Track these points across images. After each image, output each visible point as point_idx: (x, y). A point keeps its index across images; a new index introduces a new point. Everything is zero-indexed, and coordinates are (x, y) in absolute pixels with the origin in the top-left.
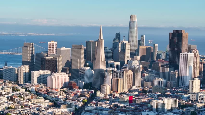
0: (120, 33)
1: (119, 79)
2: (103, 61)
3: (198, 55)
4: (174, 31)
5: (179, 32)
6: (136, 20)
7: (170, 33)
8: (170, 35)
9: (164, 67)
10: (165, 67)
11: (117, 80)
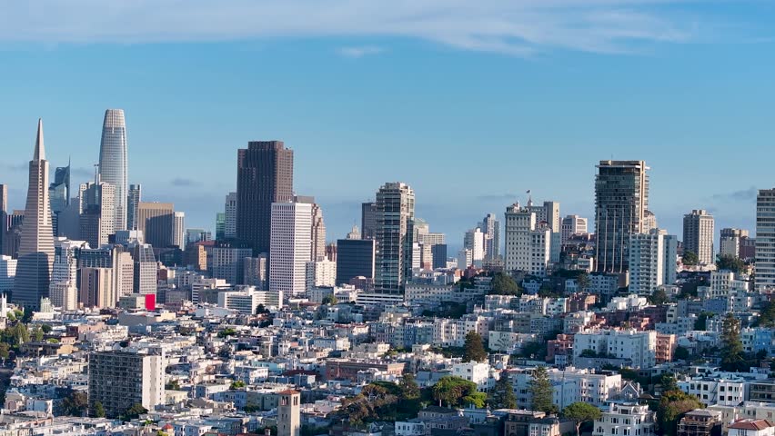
0: (68, 167)
1: (102, 270)
2: (45, 224)
3: (320, 221)
4: (251, 144)
5: (267, 146)
6: (123, 124)
7: (240, 151)
8: (239, 156)
9: (223, 247)
10: (227, 247)
11: (97, 271)
